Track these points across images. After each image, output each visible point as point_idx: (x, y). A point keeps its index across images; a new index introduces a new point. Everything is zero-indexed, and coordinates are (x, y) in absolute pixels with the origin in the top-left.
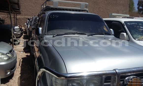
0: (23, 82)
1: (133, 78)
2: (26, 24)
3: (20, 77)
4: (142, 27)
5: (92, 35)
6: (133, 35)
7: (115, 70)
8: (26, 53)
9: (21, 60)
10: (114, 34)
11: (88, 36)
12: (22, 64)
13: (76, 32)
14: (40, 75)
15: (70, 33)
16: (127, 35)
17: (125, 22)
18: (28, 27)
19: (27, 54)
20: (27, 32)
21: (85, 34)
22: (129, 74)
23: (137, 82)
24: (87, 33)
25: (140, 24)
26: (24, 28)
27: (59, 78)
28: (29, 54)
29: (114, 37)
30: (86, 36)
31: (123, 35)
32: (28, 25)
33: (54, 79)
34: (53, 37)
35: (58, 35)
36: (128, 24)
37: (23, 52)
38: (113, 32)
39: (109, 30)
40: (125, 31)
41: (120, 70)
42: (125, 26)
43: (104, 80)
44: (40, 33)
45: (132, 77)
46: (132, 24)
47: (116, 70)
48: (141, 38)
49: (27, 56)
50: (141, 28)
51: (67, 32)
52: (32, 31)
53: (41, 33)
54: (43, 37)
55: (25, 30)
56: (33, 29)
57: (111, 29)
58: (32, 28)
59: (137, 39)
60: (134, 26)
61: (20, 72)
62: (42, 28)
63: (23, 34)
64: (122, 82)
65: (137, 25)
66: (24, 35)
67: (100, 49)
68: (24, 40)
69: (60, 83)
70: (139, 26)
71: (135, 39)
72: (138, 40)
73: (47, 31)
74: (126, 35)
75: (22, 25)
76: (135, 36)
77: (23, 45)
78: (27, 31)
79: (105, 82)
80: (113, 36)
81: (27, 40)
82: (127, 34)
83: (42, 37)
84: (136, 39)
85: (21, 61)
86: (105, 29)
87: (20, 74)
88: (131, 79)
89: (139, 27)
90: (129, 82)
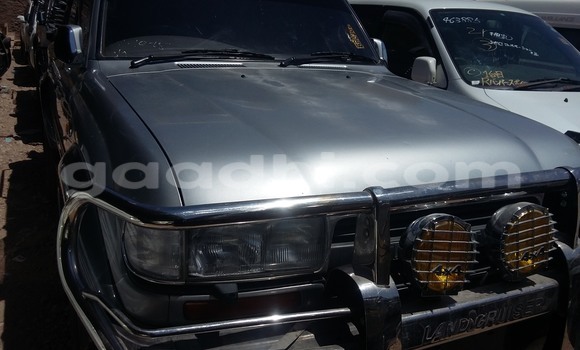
0: (16, 259)
1: (439, 219)
2: (22, 18)
3: (4, 239)
4: (497, 34)
5: (297, 63)
6: (461, 67)
7: (370, 190)
8: (25, 142)
9: (8, 173)
10: (386, 59)
11: (281, 66)
12: (10, 191)
13: (231, 48)
14: (71, 221)
15: (206, 51)
16: (440, 66)
17: (433, 12)
18: (30, 29)
19: (30, 148)
20: (28, 54)
21: (271, 59)
22: (426, 206)
23: (451, 236)
24: (276, 52)
25: (492, 23)
26: (16, 37)
27: (147, 225)
28: (39, 149)
29: (387, 71)
30: (274, 66)
31: (426, 64)
32: (32, 24)
33: (131, 233)
34: (133, 66)
35: (152, 60)
36: (446, 20)
37: (16, 138)
38: (385, 51)
39: (370, 45)
40: (431, 51)
41: (389, 190)
42: (435, 30)
43: (330, 230)
44: (73, 51)
45: (433, 217)
46: (462, 22)
47: (375, 191)
48: (490, 78)
49: (32, 154)
50: (495, 39)
51: (193, 49)
52: (46, 48)
53: (79, 51)
54: (90, 68)
55: (22, 44)
56: (50, 37)
57: (375, 40)
58: (48, 34)
59: (478, 82)
60: (469, 30)
61: (4, 223)
62: (83, 29)
63: (14, 64)
64: (395, 240)
65: (479, 27)
66: (16, 68)
67: (322, 113)
68: (17, 88)
69: (158, 250)
70: (489, 29)
71: (470, 83)
72: (479, 86)
73: (108, 43)
74: (437, 64)
75: (6, 25)
76: (470, 70)
77: (12, 112)
78: (29, 47)
79: (336, 240)
80: (384, 69)
81: (32, 89)
82: (440, 61)
83: (83, 70)
84: (473, 82)
85: (7, 177)
86: (353, 38)
87: (4, 227)
88: (432, 225)
89: (487, 34)
90: (422, 234)
